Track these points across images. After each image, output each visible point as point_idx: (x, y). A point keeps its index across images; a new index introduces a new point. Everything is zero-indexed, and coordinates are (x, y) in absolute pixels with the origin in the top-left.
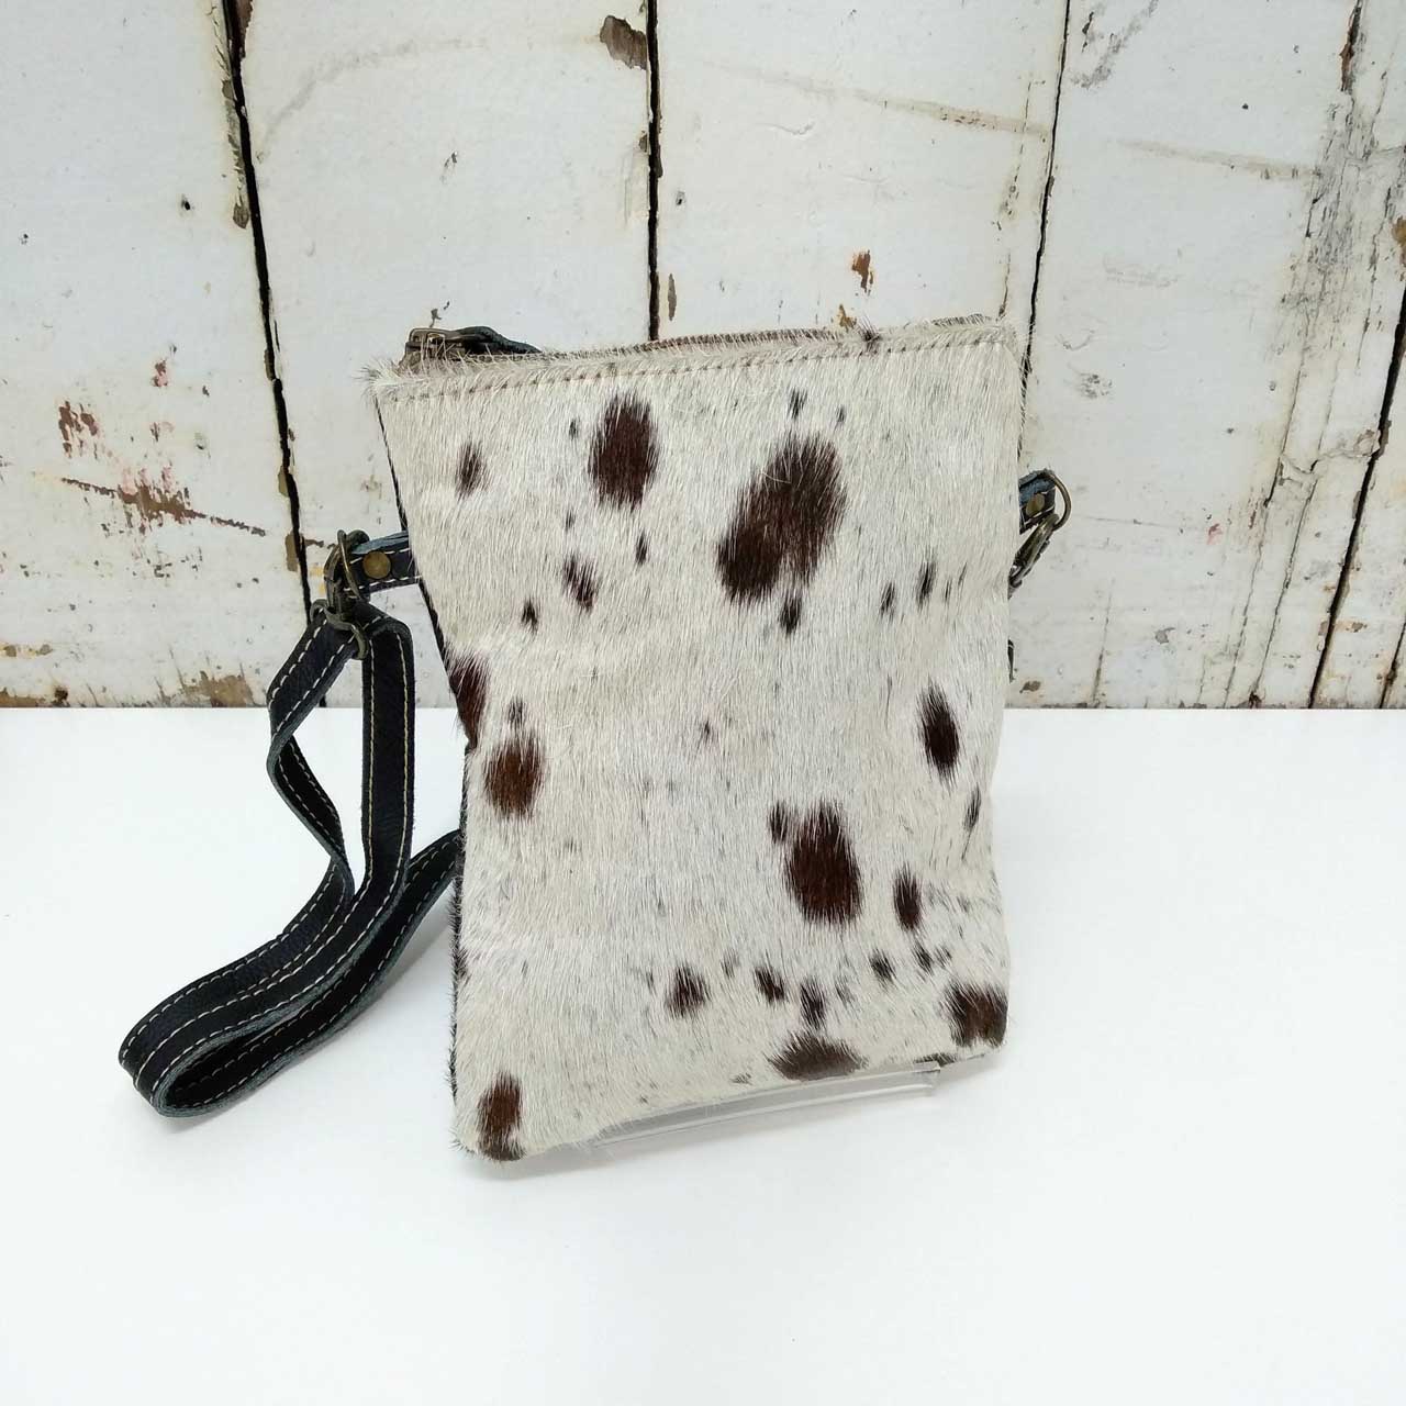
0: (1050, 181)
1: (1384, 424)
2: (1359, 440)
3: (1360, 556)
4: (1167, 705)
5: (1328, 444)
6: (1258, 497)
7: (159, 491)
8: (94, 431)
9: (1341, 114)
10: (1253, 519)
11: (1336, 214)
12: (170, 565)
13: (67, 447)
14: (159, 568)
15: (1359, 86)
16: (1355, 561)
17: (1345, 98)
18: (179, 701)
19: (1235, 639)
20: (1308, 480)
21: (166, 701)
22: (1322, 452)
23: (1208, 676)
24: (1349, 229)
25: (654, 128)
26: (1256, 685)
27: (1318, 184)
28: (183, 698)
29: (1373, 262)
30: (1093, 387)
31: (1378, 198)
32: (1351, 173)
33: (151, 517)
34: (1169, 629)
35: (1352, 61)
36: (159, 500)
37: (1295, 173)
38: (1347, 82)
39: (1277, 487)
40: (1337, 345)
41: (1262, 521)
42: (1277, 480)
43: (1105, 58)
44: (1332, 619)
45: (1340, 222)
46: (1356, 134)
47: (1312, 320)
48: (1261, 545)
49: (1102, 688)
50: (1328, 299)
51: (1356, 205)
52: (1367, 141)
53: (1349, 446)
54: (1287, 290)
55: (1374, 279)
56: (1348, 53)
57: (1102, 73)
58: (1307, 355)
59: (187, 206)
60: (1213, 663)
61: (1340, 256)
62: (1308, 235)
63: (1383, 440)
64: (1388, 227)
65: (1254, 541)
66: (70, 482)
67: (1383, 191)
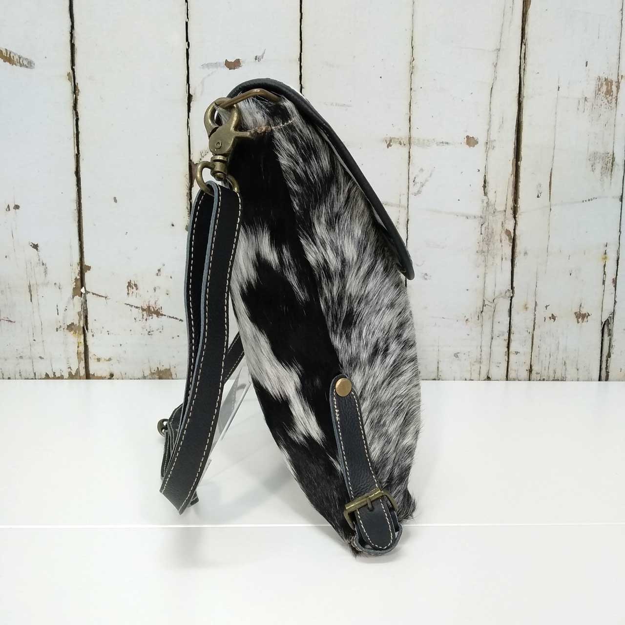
0: (408, 220)
1: (512, 288)
2: (506, 292)
3: (513, 329)
4: (461, 379)
5: (497, 294)
6: (479, 310)
7: (153, 308)
8: (137, 289)
9: (485, 201)
10: (478, 317)
11: (488, 228)
12: (153, 331)
13: (128, 294)
14: (149, 332)
15: (489, 195)
16: (512, 331)
17: (485, 198)
18: (149, 377)
19: (480, 357)
20: (493, 305)
21: (144, 378)
22: (496, 295)
23: (473, 369)
24: (493, 233)
26: (488, 372)
27: (482, 220)
28: (150, 377)
29: (501, 241)
30: (426, 277)
32: (491, 218)
33: (150, 316)
34: (458, 353)
35: (486, 189)
36: (153, 310)
37: (475, 217)
38: (486, 194)
39: (484, 307)
40: (495, 265)
41: (481, 318)
42: (484, 305)
43: (420, 188)
44: (508, 350)
45: (490, 231)
46: (490, 207)
47: (486, 257)
48: (482, 326)
49: (440, 374)
50: (490, 252)
51: (494, 226)
52: (494, 209)
53: (503, 295)
54: (477, 250)
55: (502, 246)
56: (485, 187)
57: (419, 192)
58: (487, 267)
59: (173, 225)
60: (473, 365)
61: (492, 240)
62: (481, 234)
63: (513, 292)
64: (503, 231)
65: (480, 324)
66: (127, 304)
67: (500, 223)
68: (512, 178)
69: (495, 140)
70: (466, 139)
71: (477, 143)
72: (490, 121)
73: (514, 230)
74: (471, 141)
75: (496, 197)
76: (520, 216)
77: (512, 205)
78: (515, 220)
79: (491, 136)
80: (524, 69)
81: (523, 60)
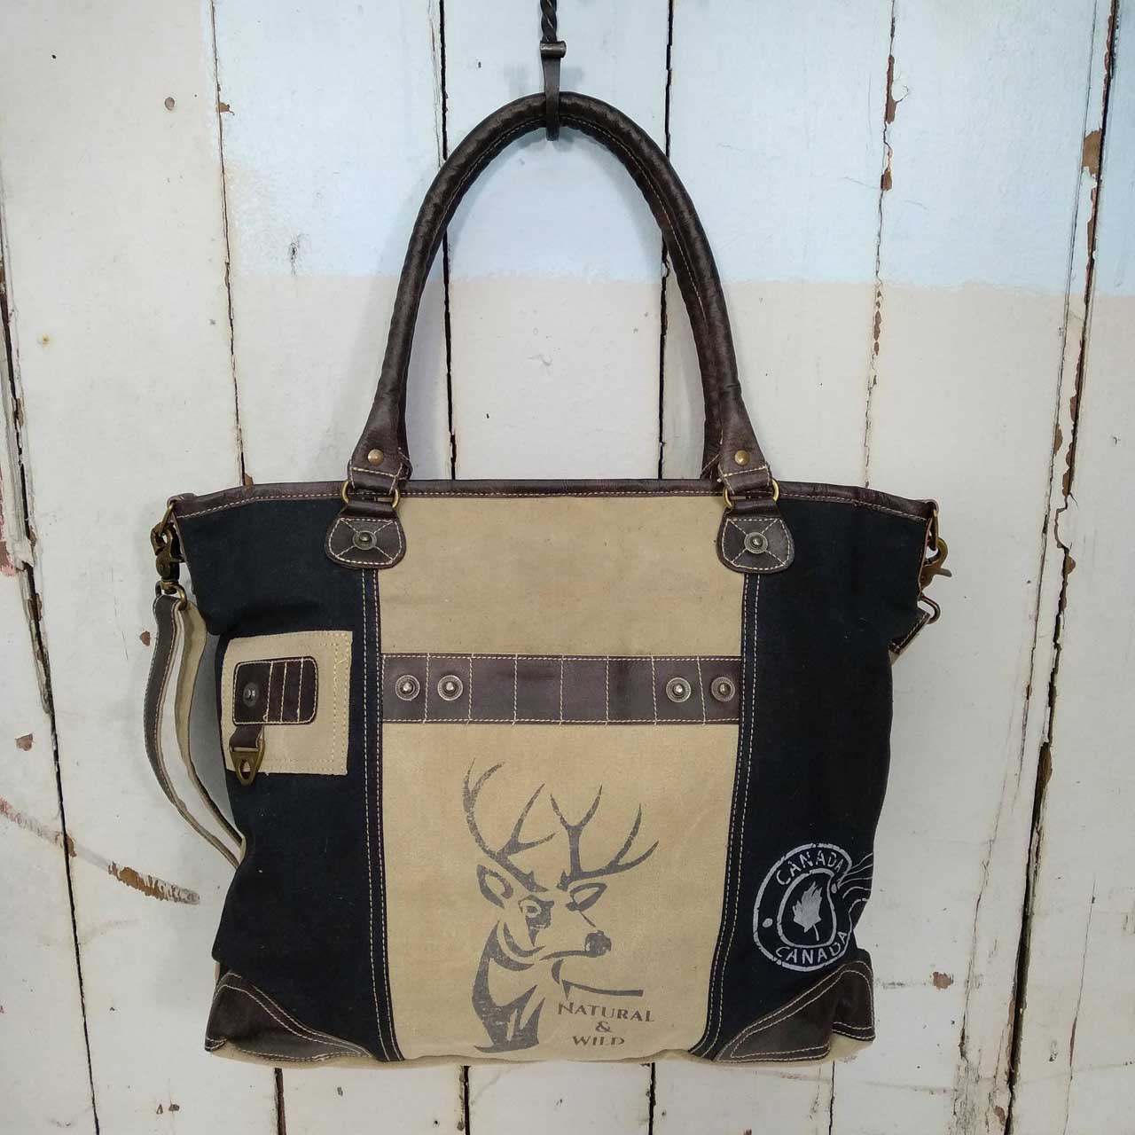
0: (833, 1098)
9: (962, 1069)
11: (966, 1105)
15: (969, 1056)
17: (964, 1064)
24: (973, 1110)
25: (653, 1087)
27: (956, 1094)
29: (987, 1123)
31: (985, 1098)
32: (971, 1087)
35: (964, 1047)
37: (944, 1091)
38: (963, 1054)
45: (969, 1108)
46: (970, 1073)
51: (976, 1100)
52: (976, 1075)
55: (988, 1130)
56: (962, 1045)
57: (852, 1057)
59: (436, 1122)
61: (971, 1121)
62: (955, 1113)
64: (991, 1108)
67: (987, 1094)
68: (1008, 1030)
69: (982, 975)
70: (933, 977)
71: (951, 982)
72: (974, 948)
73: (1010, 1107)
74: (941, 981)
75: (981, 1058)
76: (1020, 1088)
77: (1007, 1068)
78: (1012, 1093)
79: (976, 970)
80: (1036, 872)
81: (1035, 857)
